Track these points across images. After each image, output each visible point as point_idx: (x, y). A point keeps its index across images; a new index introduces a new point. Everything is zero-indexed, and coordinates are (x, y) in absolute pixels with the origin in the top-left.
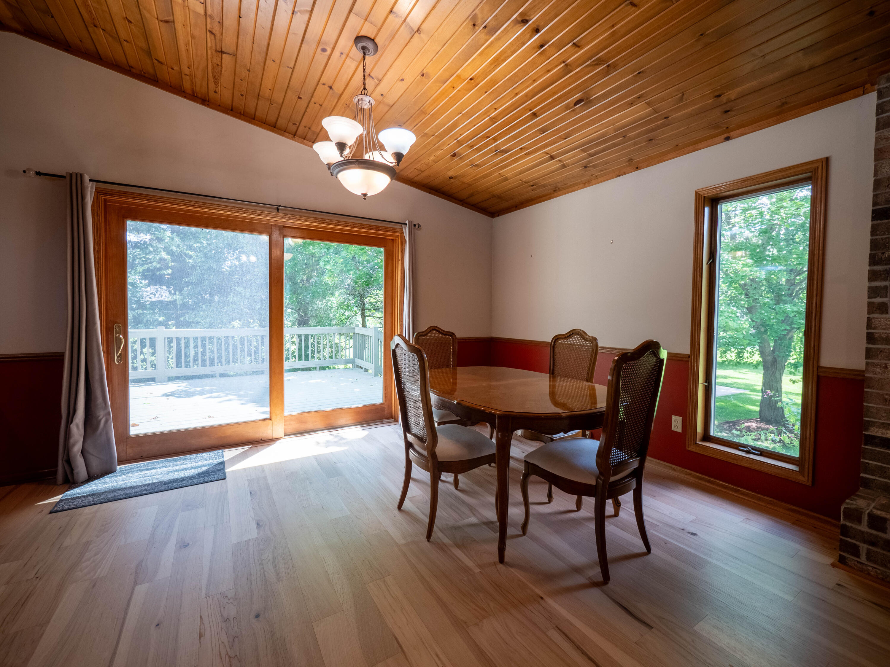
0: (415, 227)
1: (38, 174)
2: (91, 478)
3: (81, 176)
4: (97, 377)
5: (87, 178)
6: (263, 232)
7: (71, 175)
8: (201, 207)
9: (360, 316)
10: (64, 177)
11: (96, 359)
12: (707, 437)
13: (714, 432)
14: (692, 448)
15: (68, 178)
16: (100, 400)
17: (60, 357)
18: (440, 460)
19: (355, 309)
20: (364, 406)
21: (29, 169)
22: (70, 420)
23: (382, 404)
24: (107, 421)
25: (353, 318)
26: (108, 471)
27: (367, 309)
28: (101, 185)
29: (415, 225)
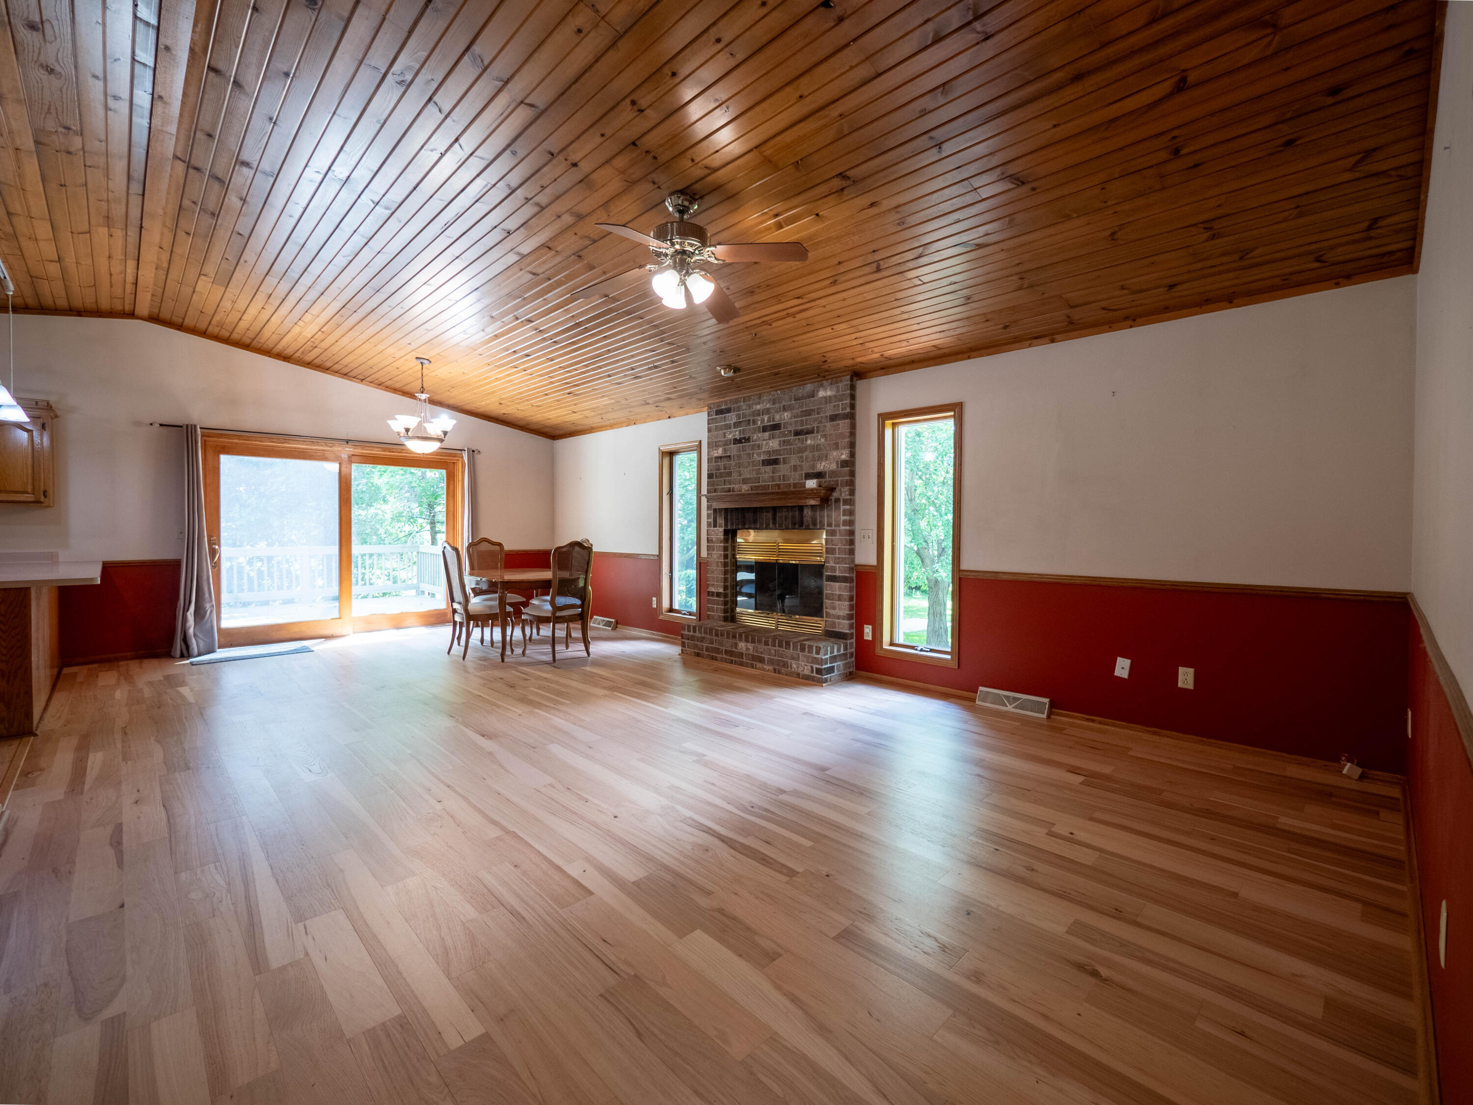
0: (472, 452)
1: (161, 425)
2: (199, 655)
3: (195, 426)
4: (205, 577)
5: (198, 427)
6: (334, 461)
7: (187, 426)
8: (283, 443)
9: (429, 533)
10: (181, 427)
11: (204, 564)
12: (671, 610)
13: (676, 606)
14: (661, 617)
15: (185, 427)
16: (207, 595)
17: (177, 564)
18: (471, 614)
19: (420, 521)
20: (428, 611)
21: (155, 422)
22: (186, 609)
23: (445, 609)
24: (211, 612)
25: (418, 535)
26: (211, 651)
27: (438, 522)
28: (204, 430)
29: (473, 451)
